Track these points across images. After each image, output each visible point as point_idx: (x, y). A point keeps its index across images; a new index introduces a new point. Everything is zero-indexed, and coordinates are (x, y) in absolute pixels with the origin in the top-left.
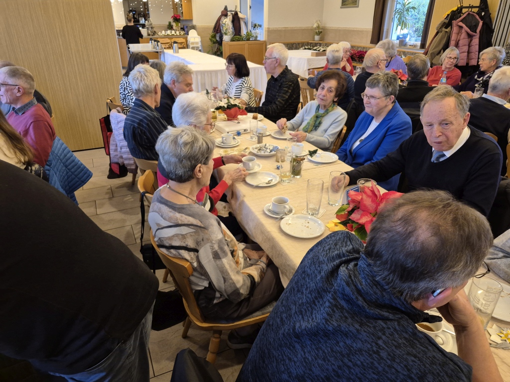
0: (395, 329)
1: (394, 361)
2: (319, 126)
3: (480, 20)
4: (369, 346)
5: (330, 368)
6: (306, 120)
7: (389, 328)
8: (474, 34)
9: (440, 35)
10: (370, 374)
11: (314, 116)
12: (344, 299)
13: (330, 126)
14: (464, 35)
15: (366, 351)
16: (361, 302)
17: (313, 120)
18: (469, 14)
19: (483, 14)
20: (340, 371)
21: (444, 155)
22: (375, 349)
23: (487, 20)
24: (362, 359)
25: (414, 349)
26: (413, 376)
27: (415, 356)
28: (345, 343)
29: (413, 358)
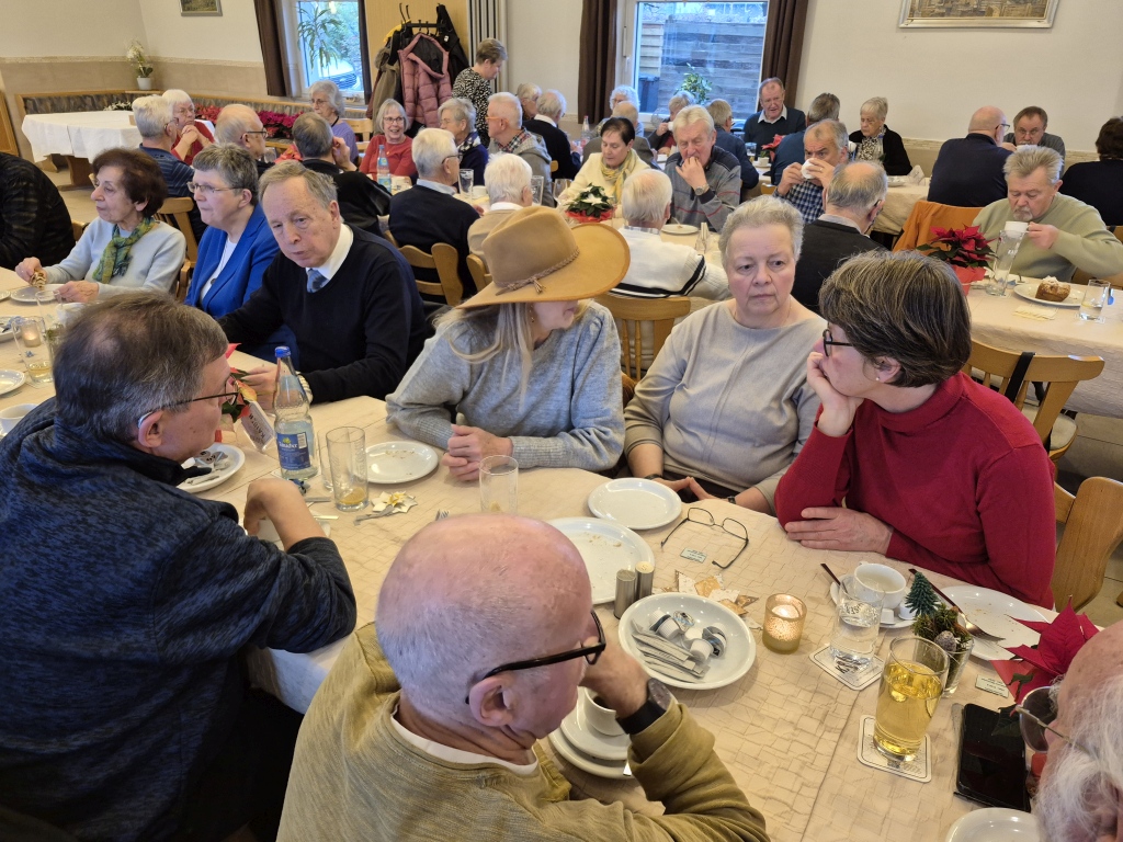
0: (110, 488)
1: (108, 523)
2: (127, 266)
3: (443, 50)
4: (71, 517)
5: (21, 570)
6: (96, 256)
7: (101, 490)
8: (440, 75)
9: (384, 76)
10: (76, 552)
11: (109, 247)
12: (33, 472)
13: (153, 261)
14: (423, 78)
15: (68, 526)
16: (50, 463)
17: (108, 254)
18: (421, 37)
19: (446, 39)
20: (35, 567)
21: (323, 279)
22: (80, 518)
23: (456, 50)
24: (62, 537)
25: (135, 500)
26: (135, 532)
27: (137, 510)
28: (39, 528)
29: (133, 512)
